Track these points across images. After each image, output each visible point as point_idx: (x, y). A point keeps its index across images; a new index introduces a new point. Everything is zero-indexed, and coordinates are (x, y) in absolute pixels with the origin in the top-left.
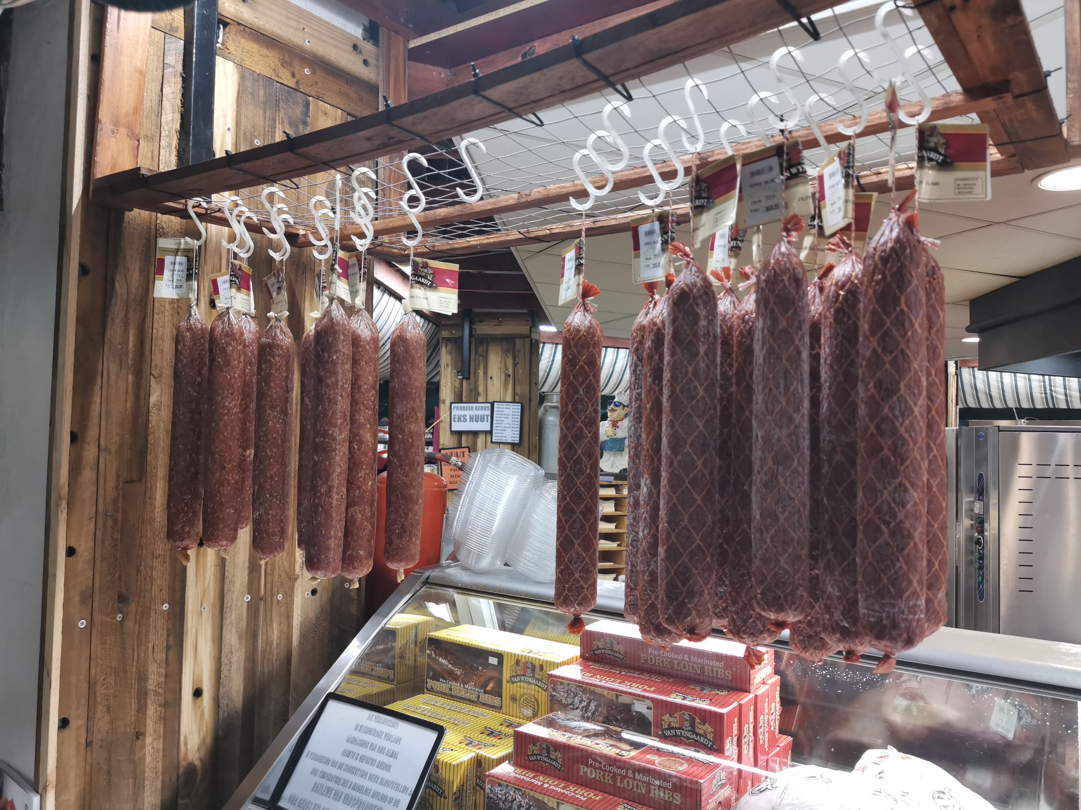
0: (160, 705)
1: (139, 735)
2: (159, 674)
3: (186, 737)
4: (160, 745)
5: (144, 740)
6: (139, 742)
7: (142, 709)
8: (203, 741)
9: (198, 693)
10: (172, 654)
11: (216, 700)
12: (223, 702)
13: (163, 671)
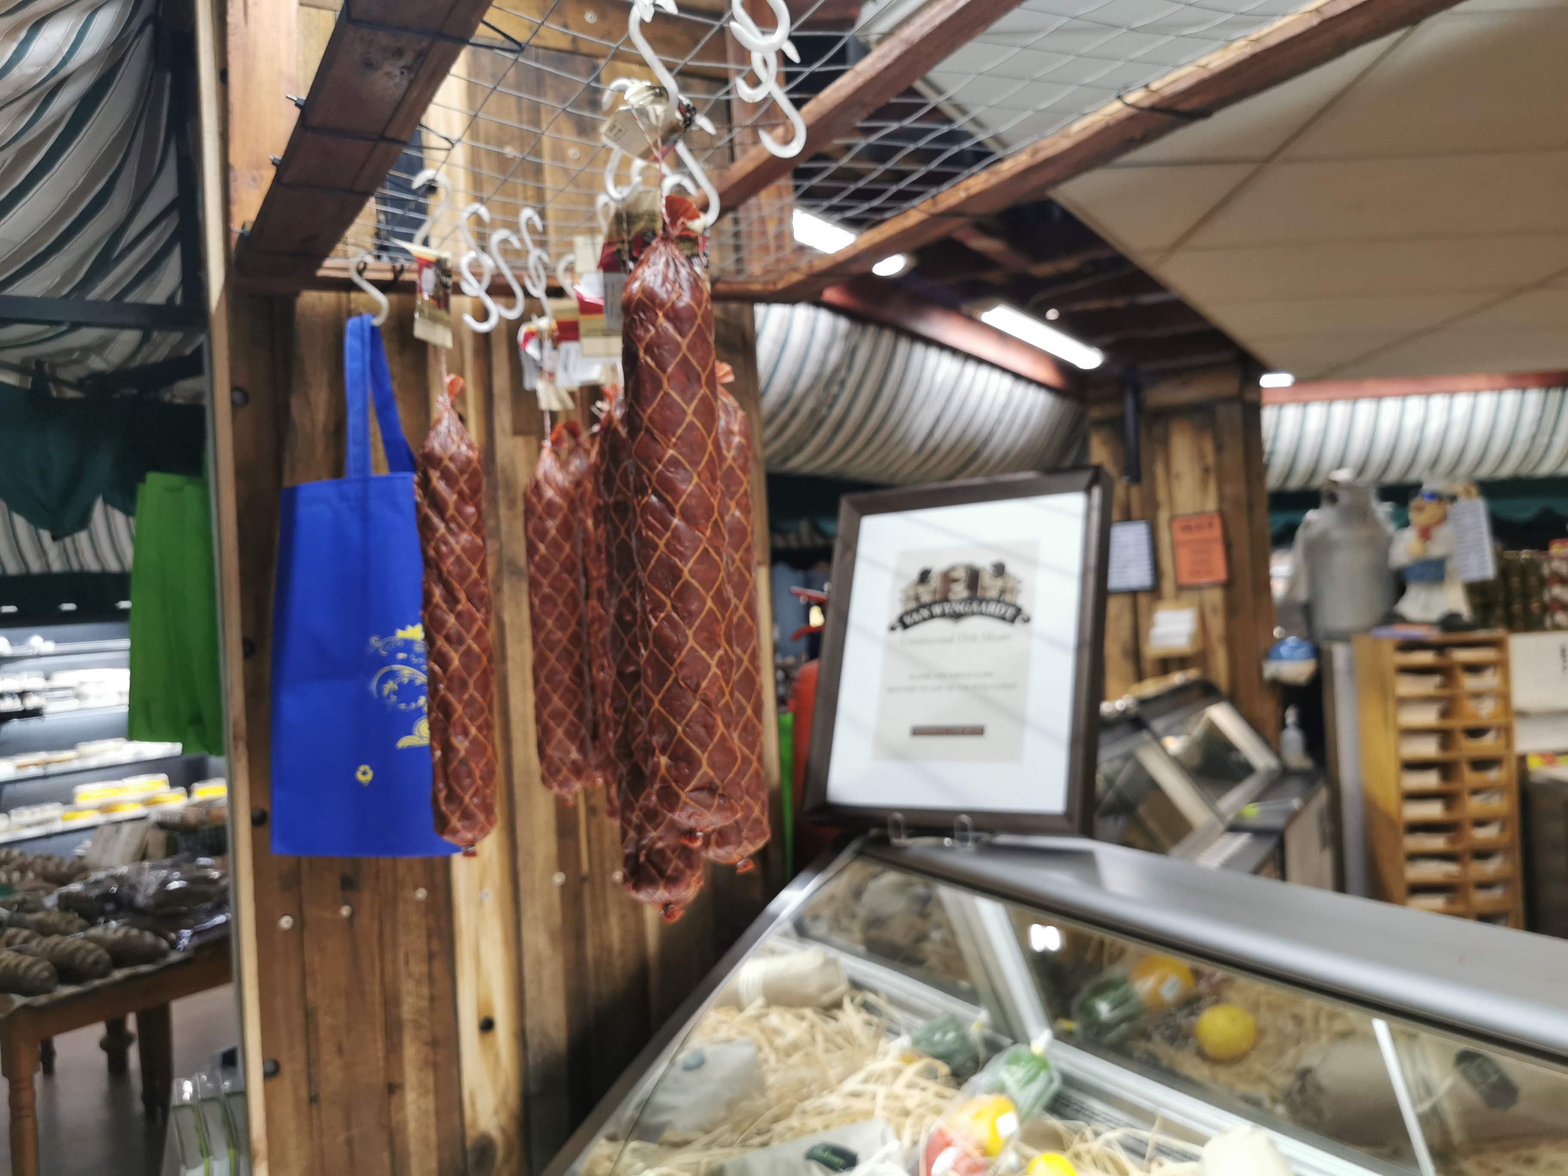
0: (426, 1044)
1: (393, 1088)
2: (419, 996)
3: (472, 1096)
4: (429, 1103)
5: (402, 1097)
6: (395, 1100)
7: (393, 1048)
8: (503, 1099)
9: (487, 1026)
10: (438, 967)
11: (521, 1036)
12: (534, 1040)
13: (425, 991)
